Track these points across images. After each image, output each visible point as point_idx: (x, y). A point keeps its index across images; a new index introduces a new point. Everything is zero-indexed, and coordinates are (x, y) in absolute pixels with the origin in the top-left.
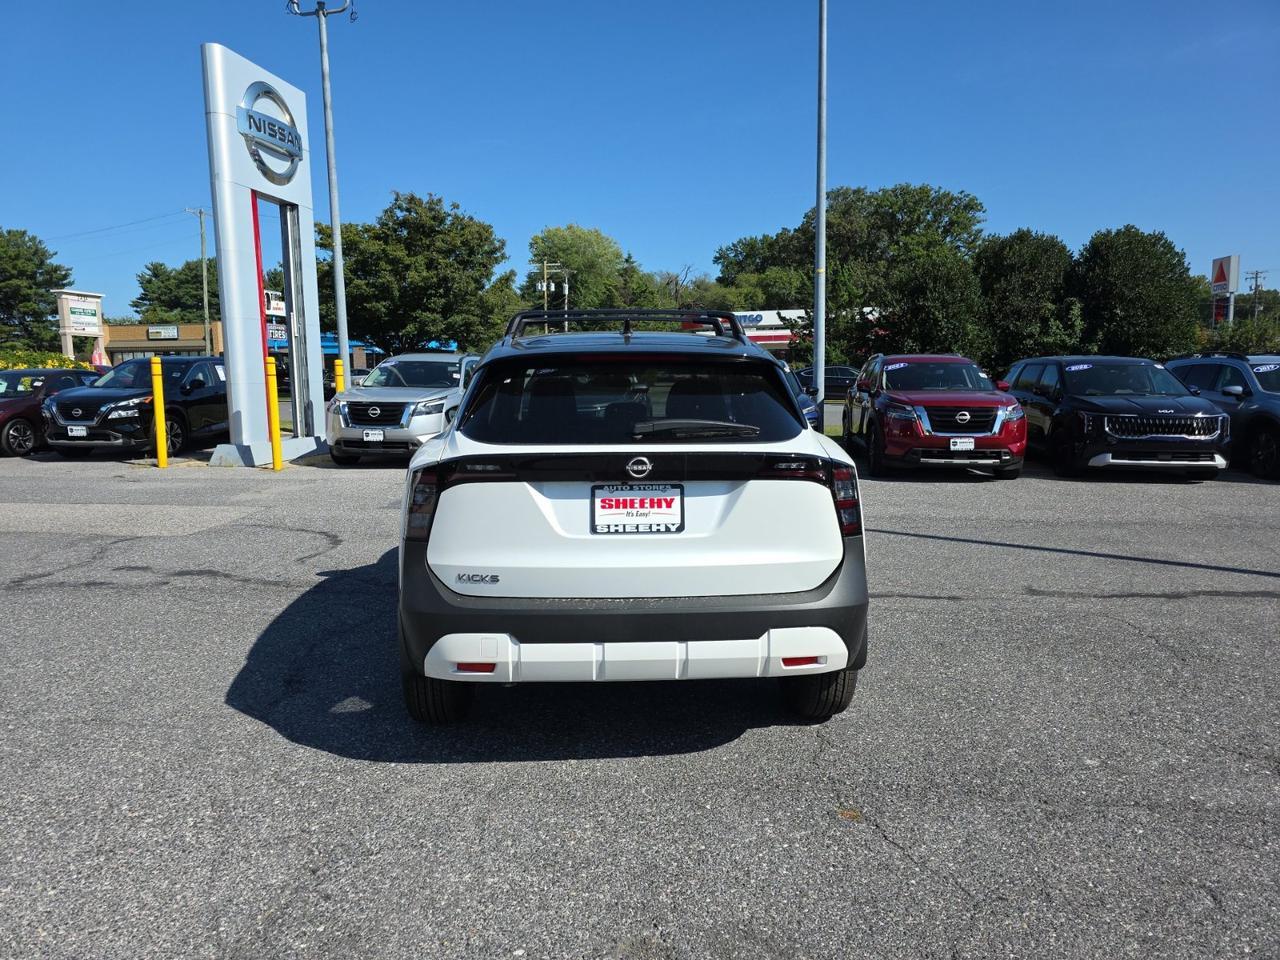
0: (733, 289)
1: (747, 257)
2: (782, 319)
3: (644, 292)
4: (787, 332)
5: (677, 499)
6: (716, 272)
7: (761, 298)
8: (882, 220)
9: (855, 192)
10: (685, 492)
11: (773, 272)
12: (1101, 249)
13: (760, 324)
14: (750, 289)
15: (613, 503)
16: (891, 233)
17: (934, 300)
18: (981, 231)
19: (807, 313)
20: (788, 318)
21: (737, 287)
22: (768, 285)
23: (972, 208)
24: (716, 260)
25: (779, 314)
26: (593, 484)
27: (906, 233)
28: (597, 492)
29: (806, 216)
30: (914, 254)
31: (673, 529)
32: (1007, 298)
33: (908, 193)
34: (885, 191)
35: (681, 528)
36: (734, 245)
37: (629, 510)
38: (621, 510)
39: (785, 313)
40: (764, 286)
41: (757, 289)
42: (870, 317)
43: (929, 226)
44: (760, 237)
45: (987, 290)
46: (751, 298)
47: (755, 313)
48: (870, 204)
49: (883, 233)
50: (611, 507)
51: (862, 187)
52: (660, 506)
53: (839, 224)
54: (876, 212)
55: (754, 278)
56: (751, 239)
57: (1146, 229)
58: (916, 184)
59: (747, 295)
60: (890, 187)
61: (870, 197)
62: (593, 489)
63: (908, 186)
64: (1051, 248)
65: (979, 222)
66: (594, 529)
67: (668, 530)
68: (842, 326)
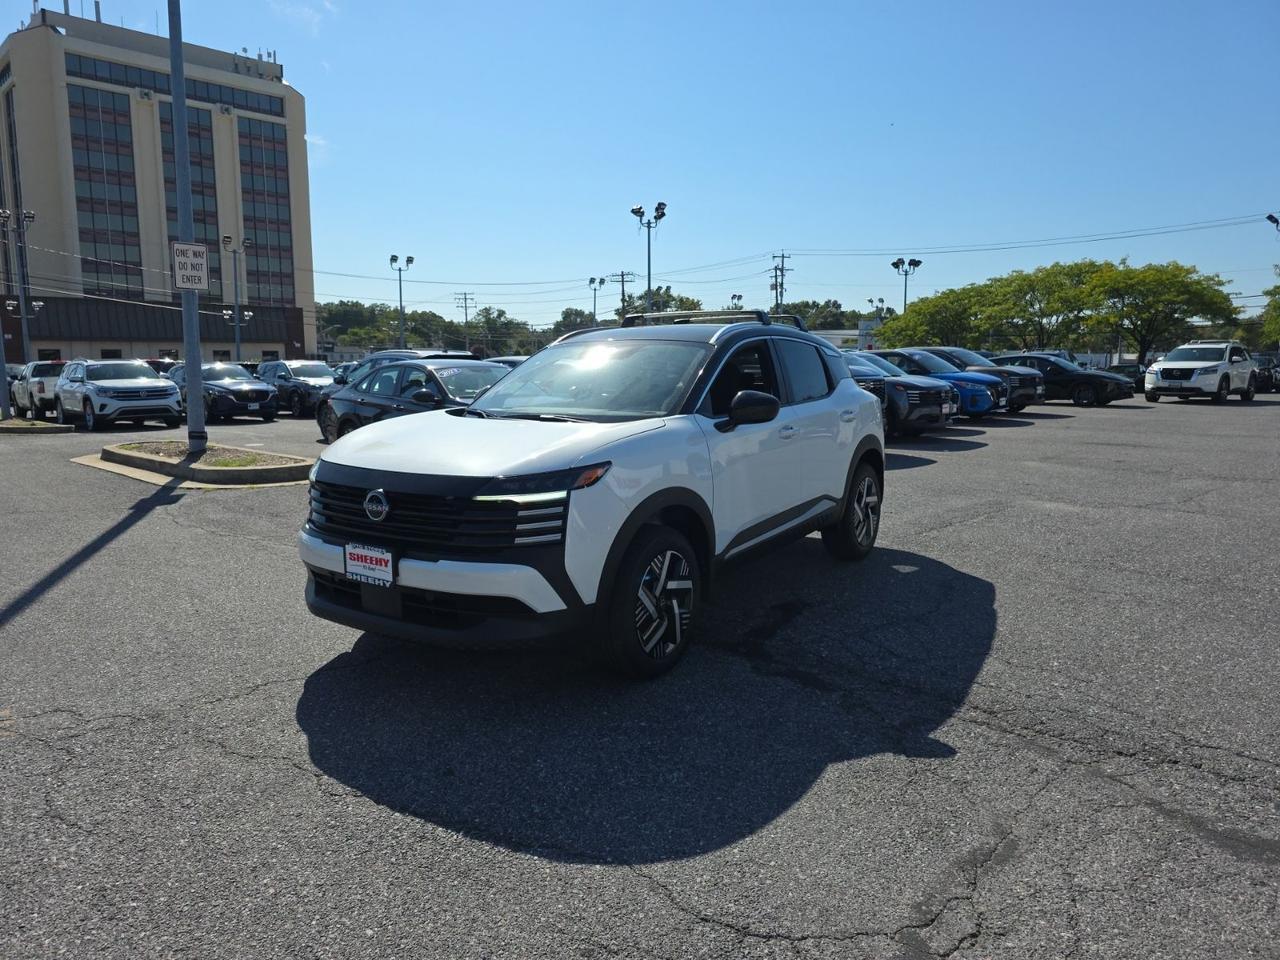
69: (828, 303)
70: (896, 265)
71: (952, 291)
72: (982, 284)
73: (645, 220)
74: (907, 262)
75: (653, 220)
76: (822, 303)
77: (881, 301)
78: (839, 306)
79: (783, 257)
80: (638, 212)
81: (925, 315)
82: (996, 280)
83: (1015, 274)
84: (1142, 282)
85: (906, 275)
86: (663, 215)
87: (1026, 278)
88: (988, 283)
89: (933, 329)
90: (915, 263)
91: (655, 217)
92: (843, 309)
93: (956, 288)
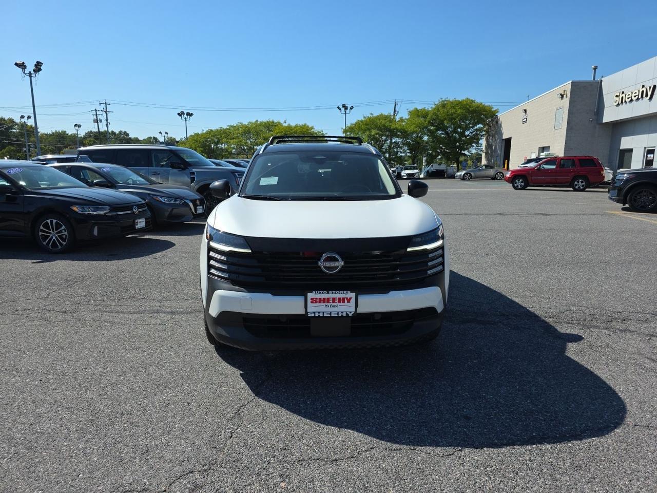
69: (120, 132)
70: (179, 115)
71: (211, 130)
72: (225, 128)
73: (27, 71)
74: (185, 113)
75: (32, 72)
76: (117, 132)
77: (166, 133)
78: (128, 135)
79: (106, 104)
80: (22, 66)
81: (200, 142)
82: (231, 126)
83: (239, 124)
84: (296, 132)
85: (186, 120)
86: (40, 70)
87: (246, 126)
88: (228, 127)
89: (205, 150)
90: (190, 115)
91: (34, 71)
92: (130, 137)
93: (213, 129)
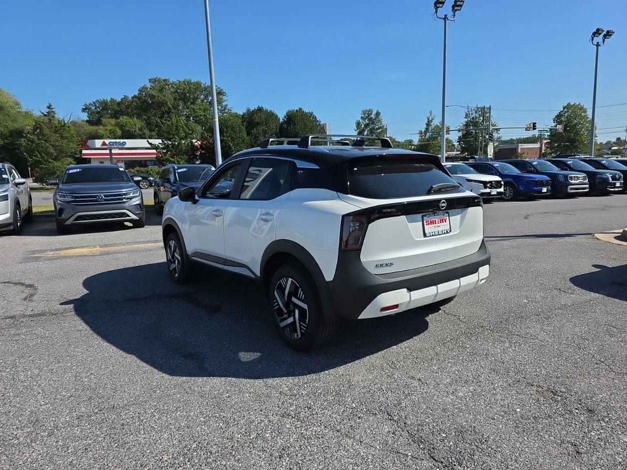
0: (101, 127)
1: (103, 109)
2: (150, 144)
3: (64, 126)
4: (154, 151)
5: (448, 218)
6: (85, 116)
7: (119, 132)
8: (179, 96)
9: (164, 80)
10: (450, 215)
11: (124, 119)
12: (291, 117)
13: (125, 146)
14: (112, 127)
15: (429, 222)
16: (185, 103)
17: (228, 137)
18: (227, 105)
19: (162, 141)
20: (153, 143)
21: (104, 126)
22: (122, 126)
23: (221, 94)
24: (84, 110)
25: (148, 141)
26: (421, 215)
27: (193, 103)
28: (424, 218)
29: (139, 90)
30: (198, 114)
31: (449, 231)
32: (258, 137)
33: (191, 83)
34: (180, 82)
35: (450, 231)
36: (94, 103)
37: (435, 225)
38: (433, 225)
39: (150, 141)
40: (121, 127)
41: (117, 128)
42: (196, 144)
43: (202, 101)
44: (109, 100)
45: (248, 134)
46: (113, 132)
47: (122, 141)
48: (172, 87)
49: (181, 103)
50: (429, 224)
51: (168, 78)
52: (443, 222)
53: (158, 96)
54: (176, 92)
55: (113, 121)
56: (104, 100)
57: (306, 110)
58: (194, 80)
59: (110, 130)
60: (182, 80)
61: (172, 84)
62: (423, 216)
63: (190, 80)
64: (271, 115)
65: (225, 101)
66: (425, 235)
67: (447, 232)
68: (184, 148)
